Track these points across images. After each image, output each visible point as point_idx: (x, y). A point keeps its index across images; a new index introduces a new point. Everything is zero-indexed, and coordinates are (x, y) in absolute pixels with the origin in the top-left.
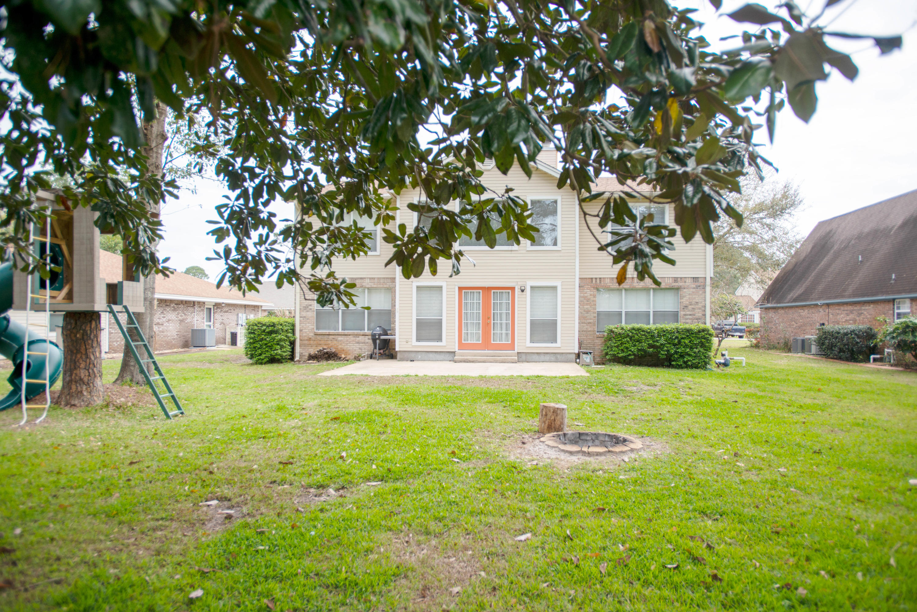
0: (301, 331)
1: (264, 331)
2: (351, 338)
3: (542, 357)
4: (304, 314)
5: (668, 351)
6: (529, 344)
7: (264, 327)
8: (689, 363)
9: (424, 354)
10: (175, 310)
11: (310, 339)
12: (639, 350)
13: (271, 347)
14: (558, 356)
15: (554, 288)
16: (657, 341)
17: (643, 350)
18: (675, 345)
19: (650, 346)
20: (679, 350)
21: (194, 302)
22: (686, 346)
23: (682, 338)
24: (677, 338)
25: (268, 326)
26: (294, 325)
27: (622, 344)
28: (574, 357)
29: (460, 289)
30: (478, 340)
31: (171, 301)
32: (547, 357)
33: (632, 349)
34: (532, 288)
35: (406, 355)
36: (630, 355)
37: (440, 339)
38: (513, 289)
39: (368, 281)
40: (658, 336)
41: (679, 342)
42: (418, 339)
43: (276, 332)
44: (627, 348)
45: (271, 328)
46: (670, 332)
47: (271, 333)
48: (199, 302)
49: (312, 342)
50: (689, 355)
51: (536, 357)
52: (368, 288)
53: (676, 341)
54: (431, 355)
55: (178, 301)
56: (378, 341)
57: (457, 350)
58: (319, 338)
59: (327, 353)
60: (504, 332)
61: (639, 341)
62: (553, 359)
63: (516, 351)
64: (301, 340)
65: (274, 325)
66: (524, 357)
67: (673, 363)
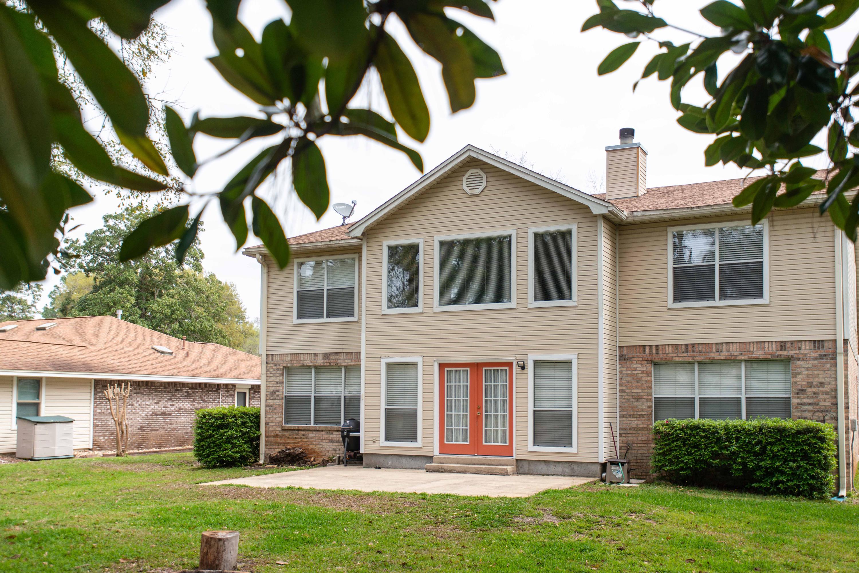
0: (267, 424)
1: (212, 424)
2: (324, 435)
3: (552, 468)
4: (271, 402)
5: (744, 464)
6: (532, 448)
7: (213, 420)
8: (780, 486)
9: (395, 458)
10: (188, 395)
11: (277, 436)
12: (697, 461)
13: (219, 446)
14: (575, 467)
15: (568, 363)
16: (726, 448)
17: (705, 462)
18: (756, 454)
19: (715, 455)
20: (762, 464)
21: (218, 385)
22: (775, 457)
23: (771, 444)
24: (759, 442)
25: (217, 419)
26: (258, 417)
27: (671, 450)
28: (598, 468)
29: (442, 366)
30: (465, 440)
31: (184, 385)
32: (559, 469)
33: (686, 459)
34: (536, 363)
35: (374, 460)
36: (682, 469)
37: (414, 439)
38: (510, 365)
39: (344, 357)
40: (729, 439)
41: (764, 450)
42: (388, 438)
43: (227, 426)
44: (677, 457)
45: (219, 422)
46: (749, 433)
47: (220, 427)
48: (226, 386)
49: (279, 439)
50: (783, 473)
51: (543, 468)
52: (346, 367)
53: (757, 448)
54: (404, 461)
55: (193, 384)
56: (347, 440)
57: (436, 452)
58: (287, 434)
59: (289, 454)
60: (500, 428)
61: (696, 446)
62: (567, 471)
63: (515, 457)
64: (266, 436)
65: (224, 416)
66: (526, 466)
67: (756, 485)
